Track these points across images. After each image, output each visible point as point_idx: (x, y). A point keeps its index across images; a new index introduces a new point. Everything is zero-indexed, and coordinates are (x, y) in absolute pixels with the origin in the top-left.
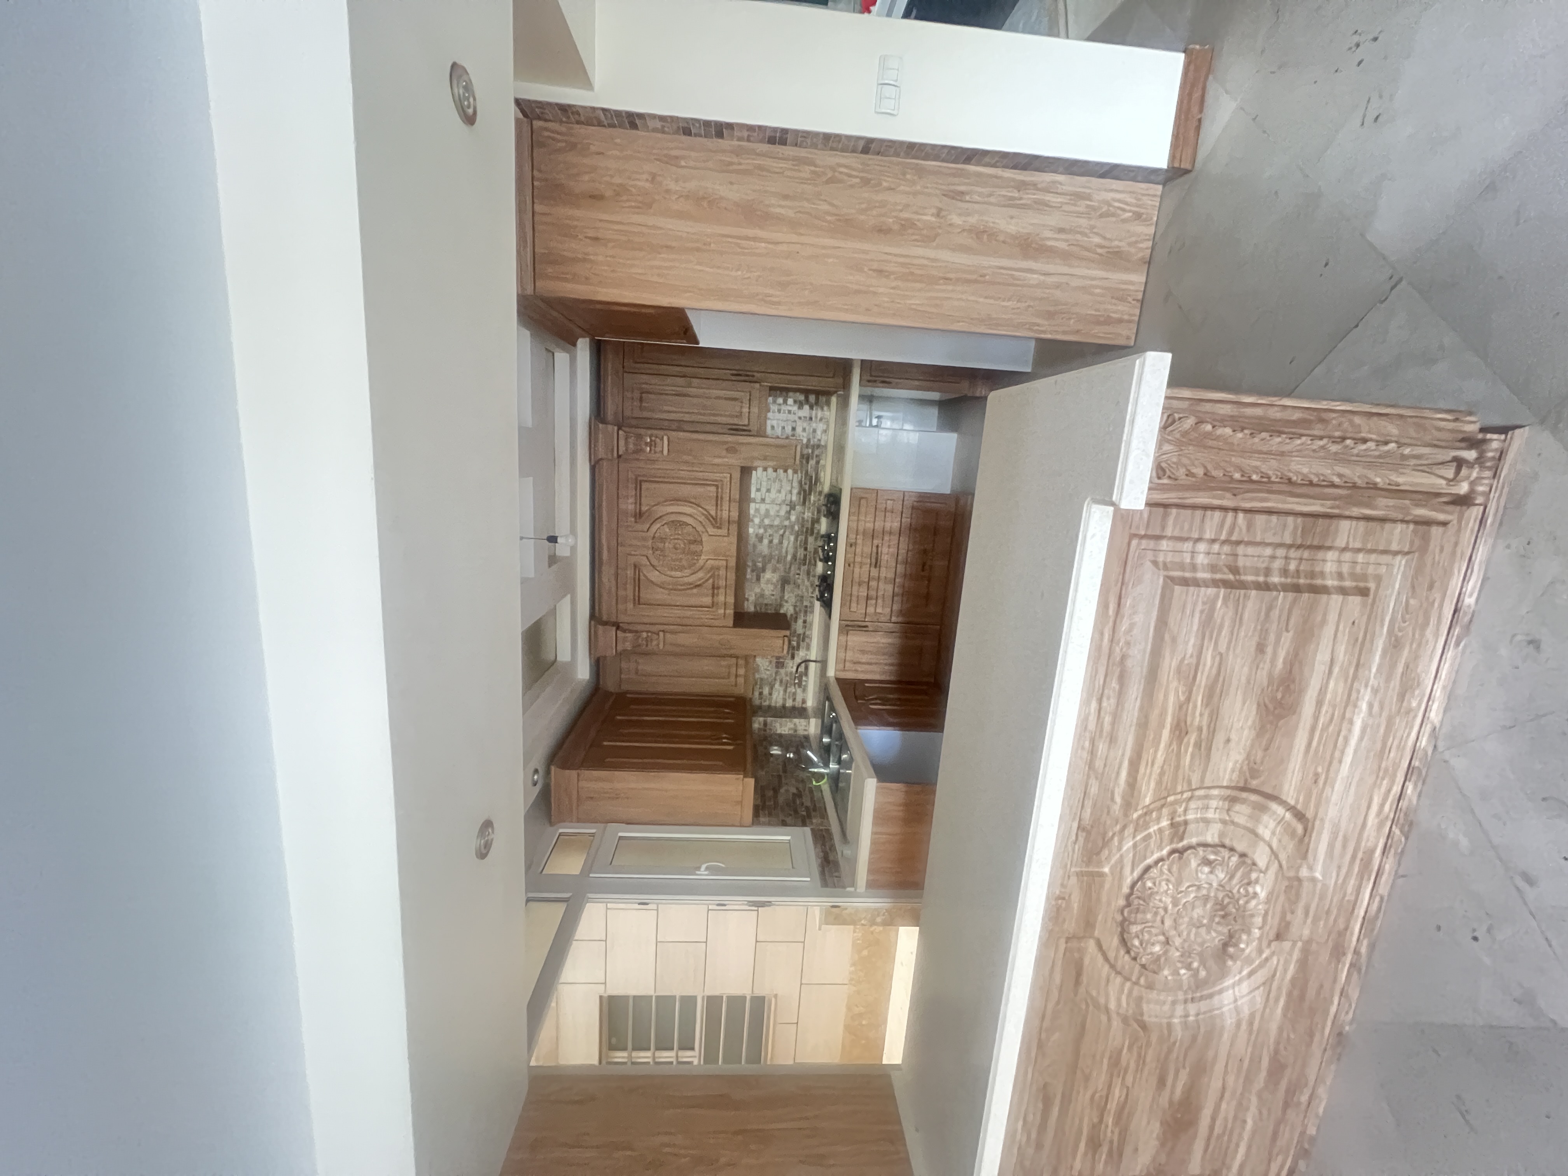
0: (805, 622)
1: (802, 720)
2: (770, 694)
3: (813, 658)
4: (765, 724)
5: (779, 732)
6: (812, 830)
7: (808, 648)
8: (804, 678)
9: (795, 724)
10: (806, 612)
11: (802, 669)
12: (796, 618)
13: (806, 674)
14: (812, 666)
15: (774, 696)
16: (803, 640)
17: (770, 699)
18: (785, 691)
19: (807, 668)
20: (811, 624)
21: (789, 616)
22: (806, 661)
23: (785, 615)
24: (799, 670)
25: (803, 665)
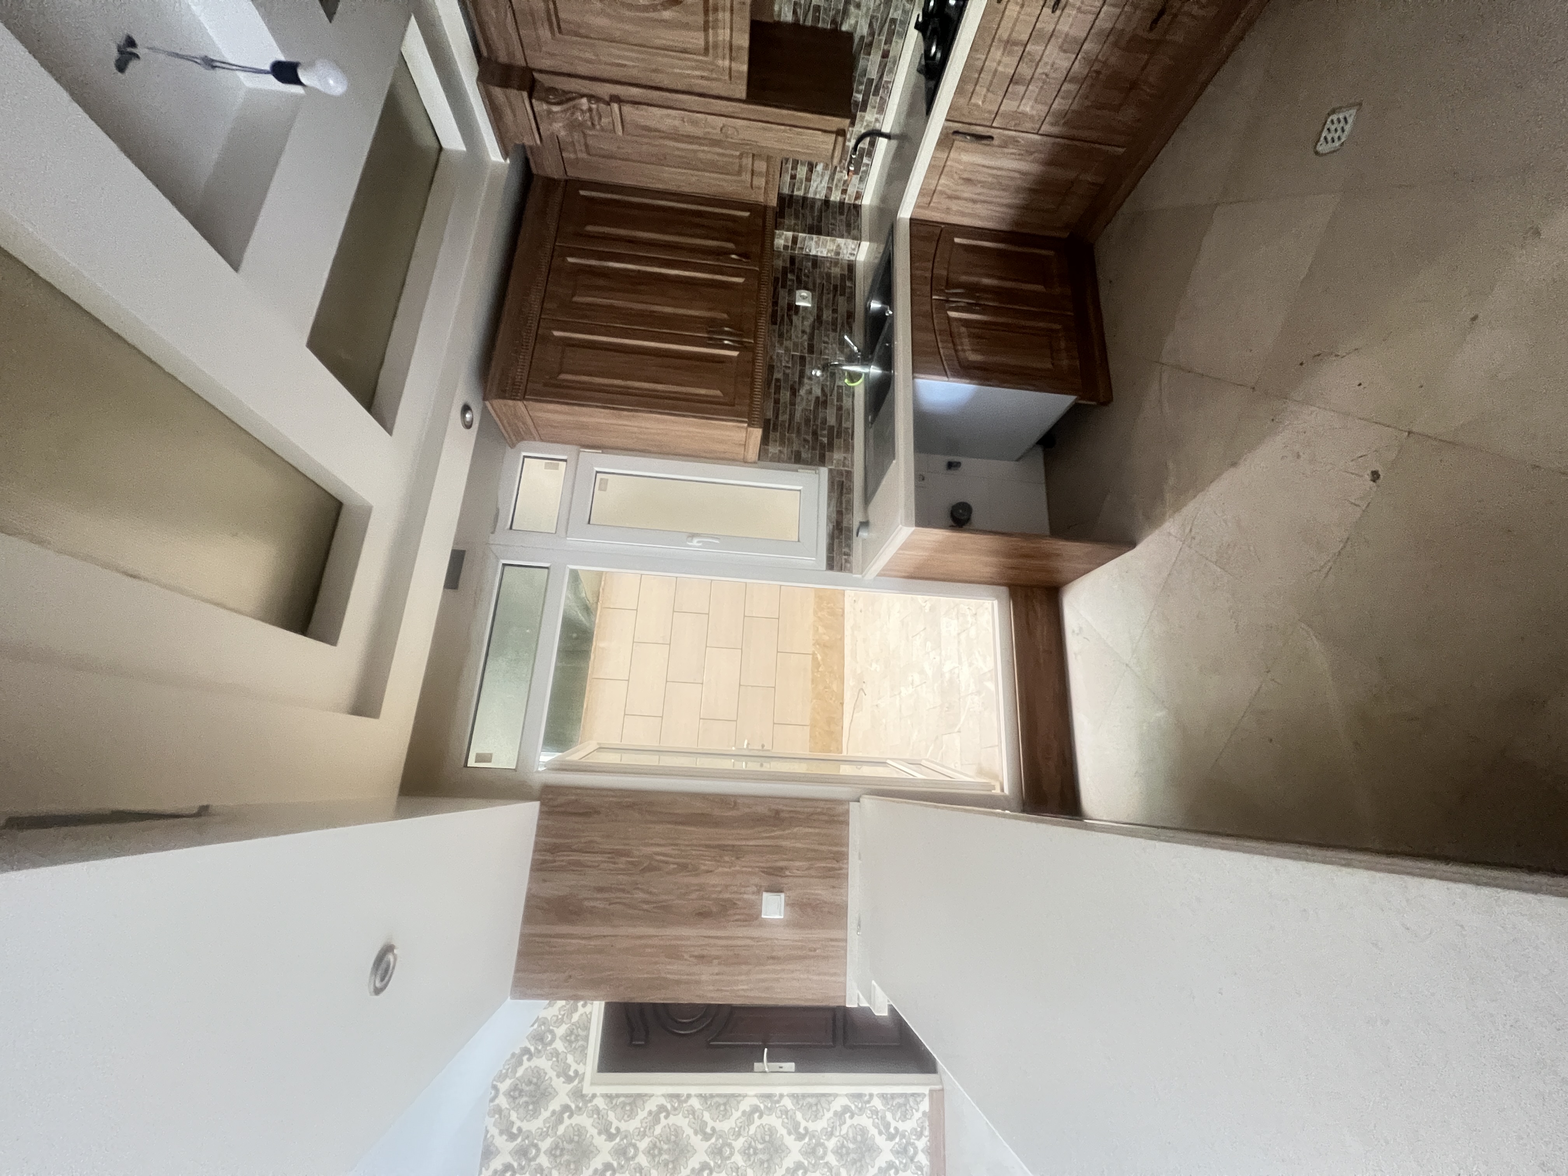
0: (885, 55)
1: (850, 241)
2: (808, 179)
3: (886, 129)
4: (795, 240)
5: (813, 253)
6: (830, 471)
7: (881, 109)
8: (865, 160)
9: (839, 246)
10: (891, 33)
11: (865, 144)
12: (870, 45)
13: (870, 154)
14: (882, 143)
15: (814, 184)
16: (876, 93)
17: (807, 190)
18: (832, 178)
19: (872, 144)
20: (895, 62)
21: (856, 40)
22: (874, 134)
23: (850, 36)
24: (860, 145)
25: (868, 139)
